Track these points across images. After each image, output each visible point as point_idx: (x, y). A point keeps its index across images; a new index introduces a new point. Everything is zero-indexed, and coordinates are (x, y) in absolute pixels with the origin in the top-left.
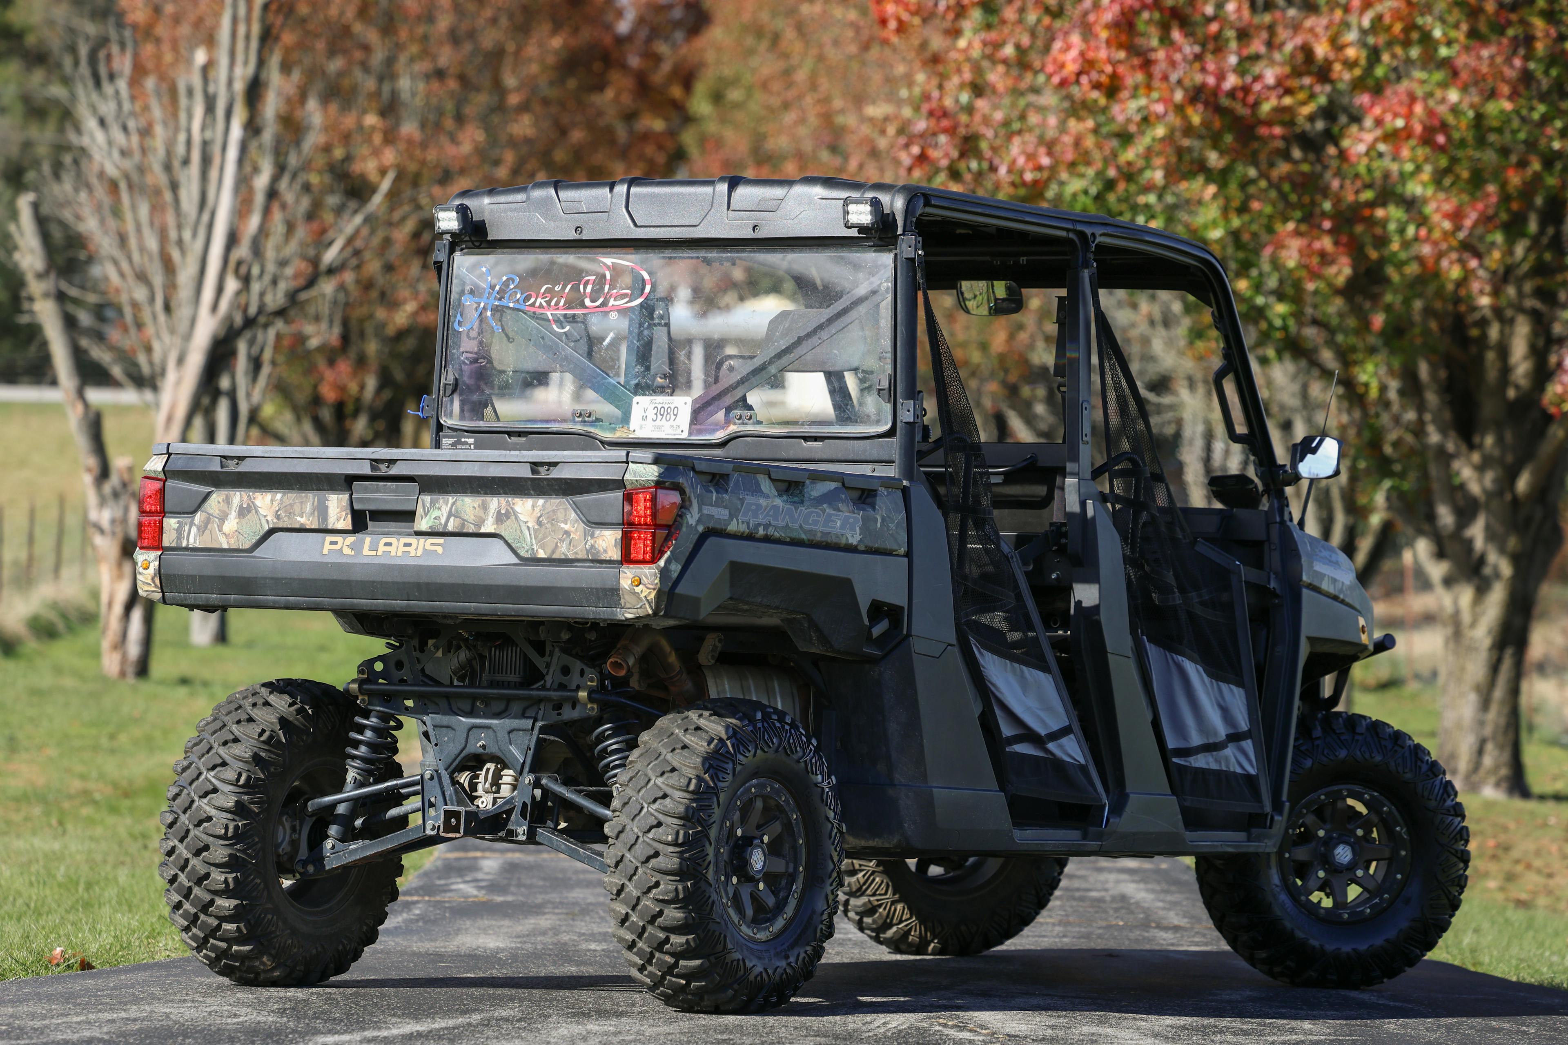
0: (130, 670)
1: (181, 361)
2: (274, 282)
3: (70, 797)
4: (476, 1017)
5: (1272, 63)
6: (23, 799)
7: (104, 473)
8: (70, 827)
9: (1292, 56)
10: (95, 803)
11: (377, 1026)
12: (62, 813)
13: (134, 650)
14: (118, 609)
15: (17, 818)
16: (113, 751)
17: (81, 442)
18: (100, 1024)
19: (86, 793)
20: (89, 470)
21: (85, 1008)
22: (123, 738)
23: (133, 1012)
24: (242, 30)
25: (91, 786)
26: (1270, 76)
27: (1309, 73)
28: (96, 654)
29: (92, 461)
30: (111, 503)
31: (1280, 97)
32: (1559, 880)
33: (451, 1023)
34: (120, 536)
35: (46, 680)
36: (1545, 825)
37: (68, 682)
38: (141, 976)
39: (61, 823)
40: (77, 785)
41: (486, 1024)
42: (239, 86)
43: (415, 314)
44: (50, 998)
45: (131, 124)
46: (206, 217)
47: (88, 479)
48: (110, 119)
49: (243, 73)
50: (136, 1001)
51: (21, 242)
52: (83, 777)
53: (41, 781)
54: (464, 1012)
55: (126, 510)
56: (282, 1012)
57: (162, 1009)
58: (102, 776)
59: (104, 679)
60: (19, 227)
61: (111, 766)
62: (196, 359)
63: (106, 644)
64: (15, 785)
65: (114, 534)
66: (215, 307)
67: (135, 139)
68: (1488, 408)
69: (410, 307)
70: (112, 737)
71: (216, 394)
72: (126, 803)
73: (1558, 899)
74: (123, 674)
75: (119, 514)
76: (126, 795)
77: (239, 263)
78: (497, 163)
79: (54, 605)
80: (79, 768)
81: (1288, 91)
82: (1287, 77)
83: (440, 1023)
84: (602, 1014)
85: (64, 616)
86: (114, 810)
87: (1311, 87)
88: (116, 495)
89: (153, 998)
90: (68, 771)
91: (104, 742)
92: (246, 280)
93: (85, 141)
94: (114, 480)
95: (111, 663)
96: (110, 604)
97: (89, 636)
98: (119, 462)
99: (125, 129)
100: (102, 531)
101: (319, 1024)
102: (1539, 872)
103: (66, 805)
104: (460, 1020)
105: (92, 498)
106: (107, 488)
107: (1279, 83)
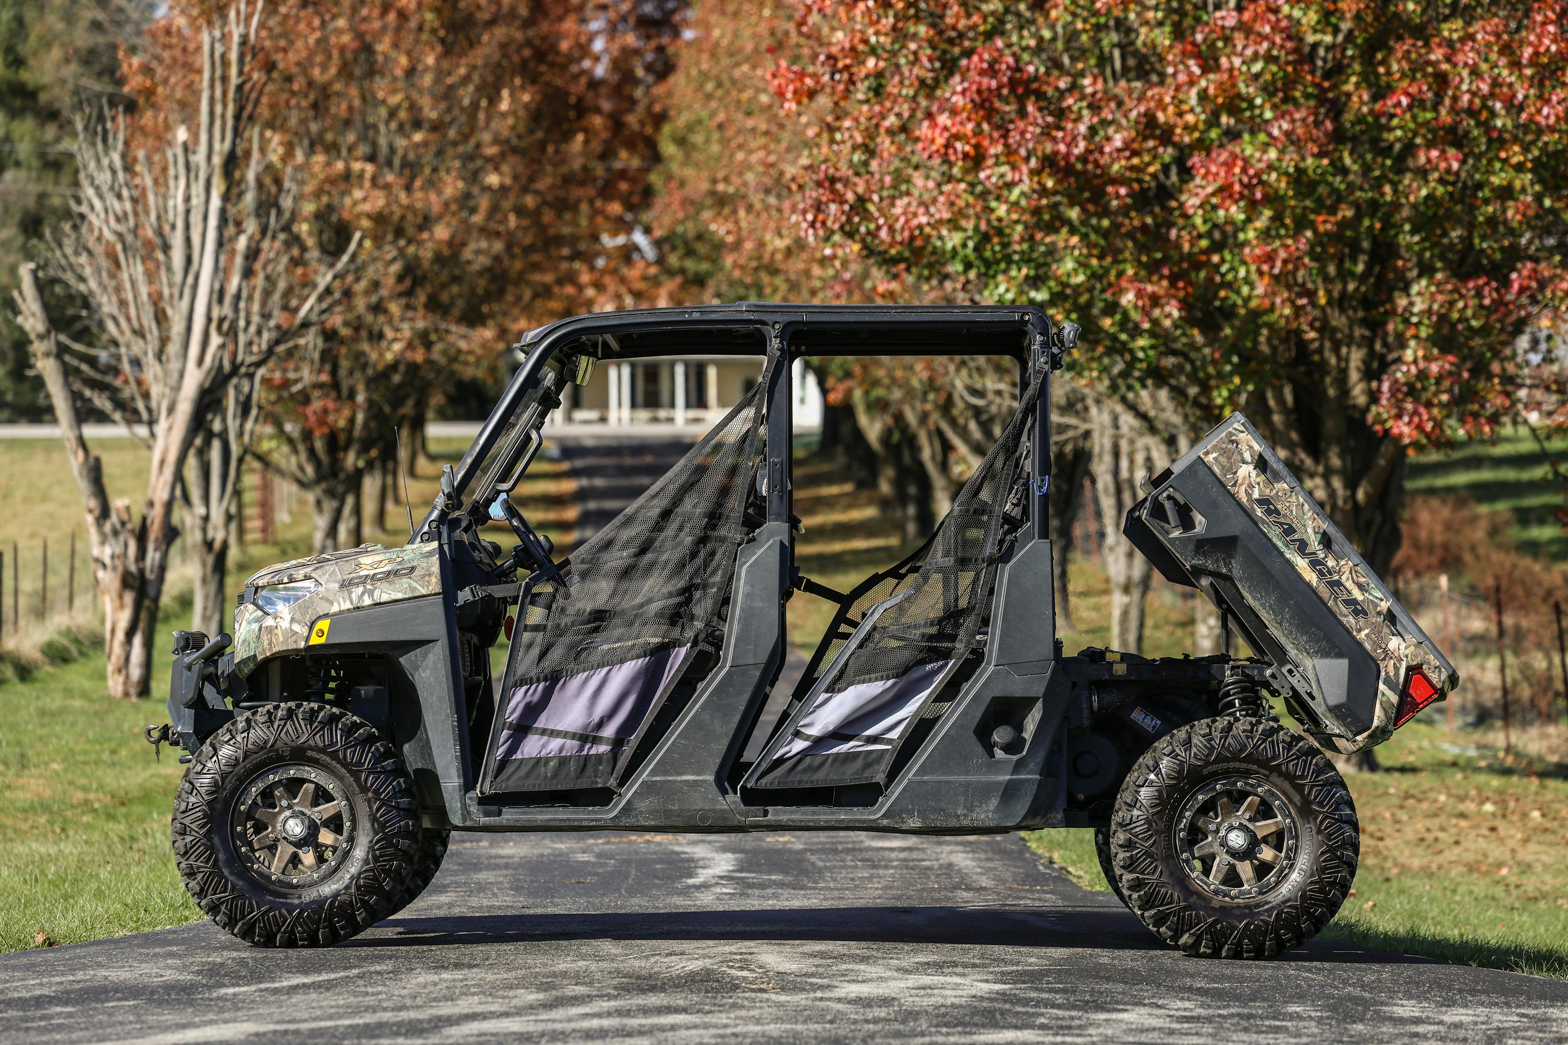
0: (133, 691)
1: (171, 410)
2: (259, 333)
3: (73, 807)
4: (355, 971)
5: (1119, 128)
6: (29, 810)
7: (105, 513)
8: (71, 833)
9: (1137, 122)
10: (95, 811)
11: (273, 980)
12: (65, 821)
13: (136, 672)
14: (120, 636)
15: (25, 826)
16: (113, 764)
17: (83, 486)
18: (51, 984)
19: (86, 802)
20: (91, 511)
21: (41, 974)
22: (124, 753)
23: (80, 976)
24: (219, 109)
25: (92, 796)
26: (1118, 141)
27: (1153, 137)
28: (102, 677)
29: (93, 503)
30: (111, 539)
31: (1128, 159)
32: (1388, 842)
33: (333, 976)
34: (120, 568)
35: (54, 702)
36: (1386, 794)
37: (77, 703)
38: (93, 949)
39: (63, 830)
40: (80, 795)
41: (361, 976)
42: (217, 160)
43: (403, 351)
44: (14, 968)
45: (125, 193)
46: (190, 280)
47: (90, 519)
48: (105, 188)
49: (221, 148)
50: (84, 967)
51: (23, 307)
52: (85, 789)
53: (47, 793)
54: (346, 968)
55: (126, 546)
56: (199, 973)
57: (104, 973)
58: (101, 787)
59: (109, 699)
60: (21, 293)
61: (110, 779)
62: (185, 408)
63: (110, 668)
64: (23, 797)
65: (114, 568)
66: (200, 361)
67: (128, 206)
68: (1330, 425)
69: (397, 347)
70: (113, 752)
71: (210, 436)
72: (123, 810)
73: (1386, 858)
74: (126, 694)
75: (119, 550)
76: (123, 804)
77: (221, 320)
78: (473, 210)
79: (68, 633)
80: (83, 781)
81: (1135, 153)
82: (1133, 140)
83: (324, 977)
84: (458, 966)
85: (77, 641)
86: (111, 817)
87: (1155, 148)
88: (116, 533)
89: (100, 965)
90: (71, 783)
91: (105, 756)
92: (231, 333)
93: (84, 209)
94: (114, 518)
95: (115, 685)
96: (113, 631)
97: (96, 661)
98: (118, 503)
99: (119, 197)
100: (104, 566)
101: (226, 980)
102: (1372, 836)
103: (69, 814)
104: (342, 974)
105: (94, 536)
106: (108, 527)
107: (1127, 146)
